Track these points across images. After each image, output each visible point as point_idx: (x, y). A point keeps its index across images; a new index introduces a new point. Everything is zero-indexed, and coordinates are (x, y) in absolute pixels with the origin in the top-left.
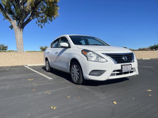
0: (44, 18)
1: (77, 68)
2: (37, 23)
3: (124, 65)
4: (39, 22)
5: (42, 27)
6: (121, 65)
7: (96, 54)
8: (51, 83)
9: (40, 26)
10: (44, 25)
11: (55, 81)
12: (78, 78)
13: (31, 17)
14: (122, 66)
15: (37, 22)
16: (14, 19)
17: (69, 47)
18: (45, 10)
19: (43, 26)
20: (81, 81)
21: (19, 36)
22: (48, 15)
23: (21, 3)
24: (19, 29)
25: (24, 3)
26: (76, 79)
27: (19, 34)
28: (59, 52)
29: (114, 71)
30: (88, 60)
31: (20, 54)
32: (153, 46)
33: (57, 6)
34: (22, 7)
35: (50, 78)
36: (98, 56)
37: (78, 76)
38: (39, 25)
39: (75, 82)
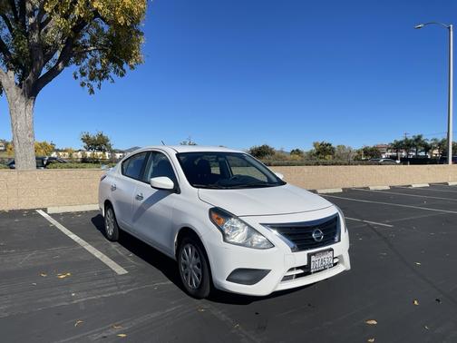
0: (99, 66)
1: (196, 256)
2: (76, 78)
3: (314, 254)
4: (84, 74)
5: (92, 91)
6: (308, 254)
7: (246, 224)
8: (124, 292)
9: (87, 89)
10: (99, 86)
11: (133, 281)
12: (199, 281)
13: (60, 64)
14: (309, 256)
15: (79, 75)
16: (8, 66)
17: (176, 190)
18: (101, 41)
19: (95, 89)
20: (207, 291)
21: (23, 118)
22: (112, 59)
23: (32, 24)
24: (24, 99)
25: (42, 25)
26: (191, 283)
27: (23, 114)
28: (145, 198)
29: (292, 269)
30: (225, 240)
31: (26, 175)
32: (401, 142)
33: (138, 32)
34: (35, 36)
35: (120, 270)
36: (252, 230)
37: (199, 276)
38: (83, 84)
39: (190, 290)
